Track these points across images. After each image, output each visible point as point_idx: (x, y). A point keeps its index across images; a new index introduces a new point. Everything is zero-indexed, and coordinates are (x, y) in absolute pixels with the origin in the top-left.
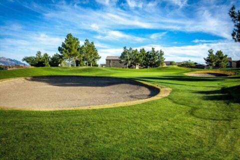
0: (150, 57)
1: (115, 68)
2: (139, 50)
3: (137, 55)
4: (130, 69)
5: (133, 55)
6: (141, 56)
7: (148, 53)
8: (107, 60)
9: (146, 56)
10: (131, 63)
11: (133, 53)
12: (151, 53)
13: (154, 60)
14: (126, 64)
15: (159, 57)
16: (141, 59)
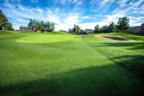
0: (47, 26)
1: (26, 32)
2: (40, 22)
3: (40, 24)
4: (36, 33)
5: (37, 24)
6: (42, 25)
7: (45, 24)
8: (20, 27)
9: (45, 25)
10: (36, 29)
11: (36, 23)
12: (47, 24)
13: (49, 28)
14: (33, 30)
15: (52, 26)
16: (42, 27)
